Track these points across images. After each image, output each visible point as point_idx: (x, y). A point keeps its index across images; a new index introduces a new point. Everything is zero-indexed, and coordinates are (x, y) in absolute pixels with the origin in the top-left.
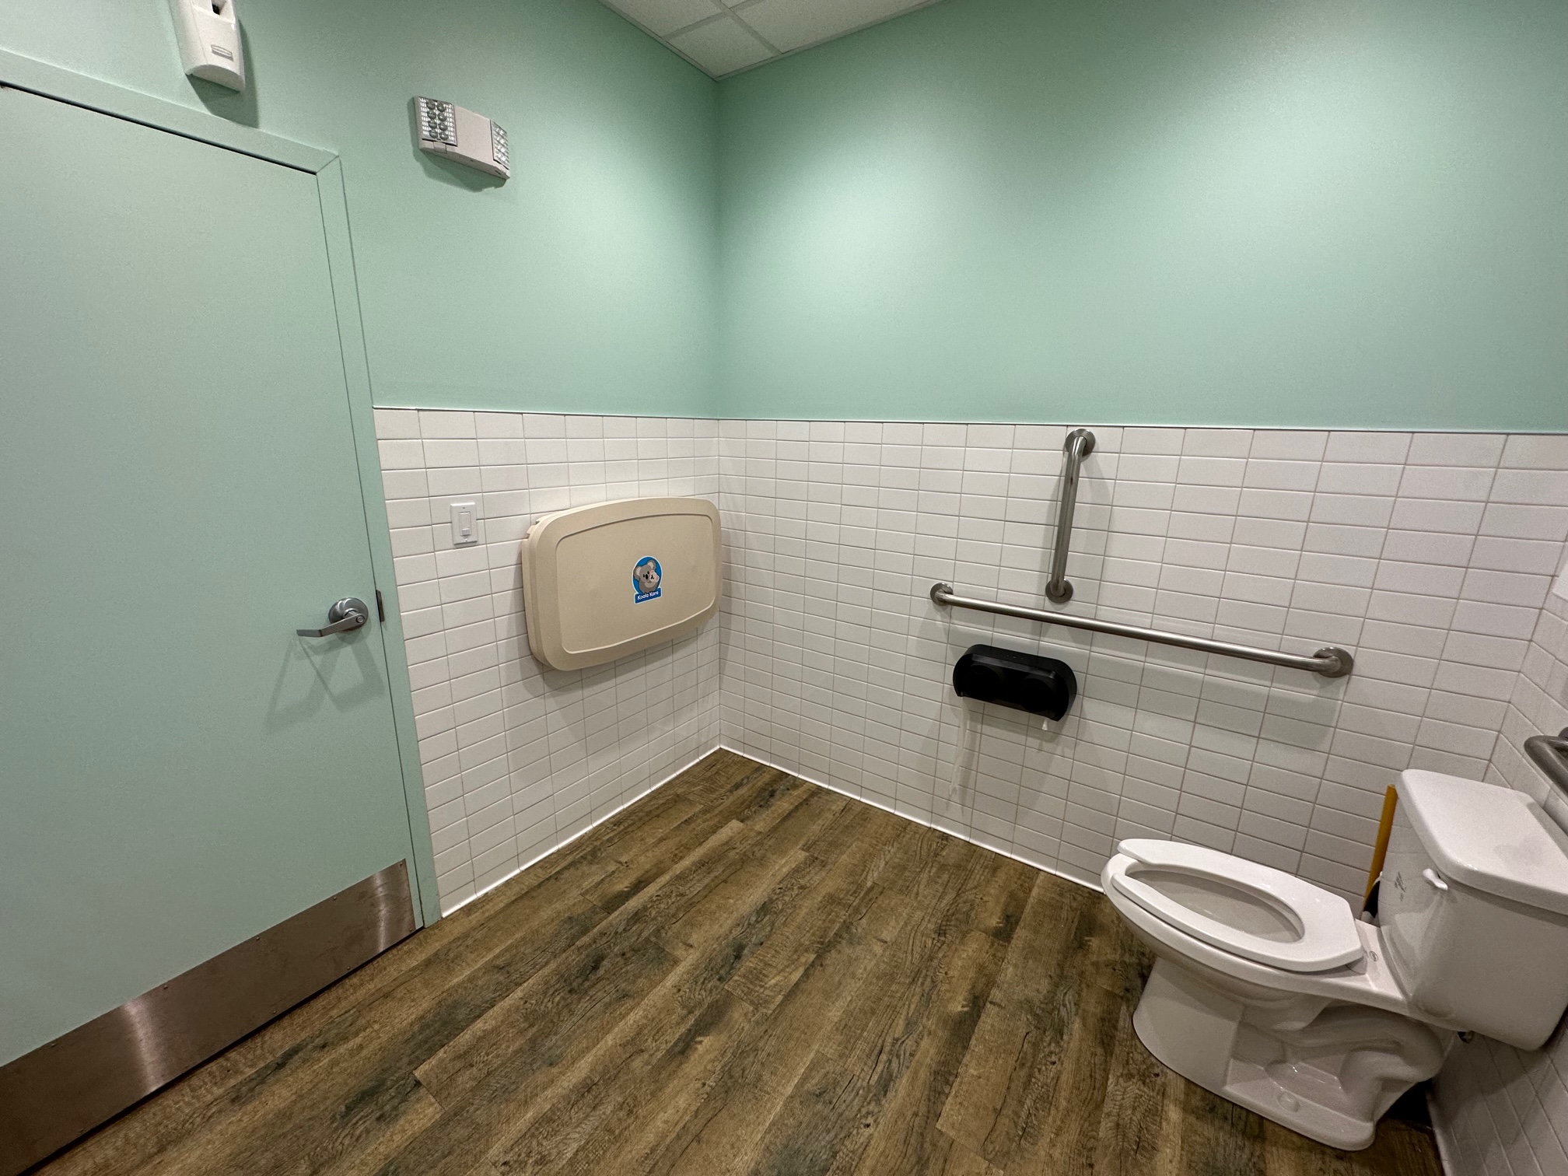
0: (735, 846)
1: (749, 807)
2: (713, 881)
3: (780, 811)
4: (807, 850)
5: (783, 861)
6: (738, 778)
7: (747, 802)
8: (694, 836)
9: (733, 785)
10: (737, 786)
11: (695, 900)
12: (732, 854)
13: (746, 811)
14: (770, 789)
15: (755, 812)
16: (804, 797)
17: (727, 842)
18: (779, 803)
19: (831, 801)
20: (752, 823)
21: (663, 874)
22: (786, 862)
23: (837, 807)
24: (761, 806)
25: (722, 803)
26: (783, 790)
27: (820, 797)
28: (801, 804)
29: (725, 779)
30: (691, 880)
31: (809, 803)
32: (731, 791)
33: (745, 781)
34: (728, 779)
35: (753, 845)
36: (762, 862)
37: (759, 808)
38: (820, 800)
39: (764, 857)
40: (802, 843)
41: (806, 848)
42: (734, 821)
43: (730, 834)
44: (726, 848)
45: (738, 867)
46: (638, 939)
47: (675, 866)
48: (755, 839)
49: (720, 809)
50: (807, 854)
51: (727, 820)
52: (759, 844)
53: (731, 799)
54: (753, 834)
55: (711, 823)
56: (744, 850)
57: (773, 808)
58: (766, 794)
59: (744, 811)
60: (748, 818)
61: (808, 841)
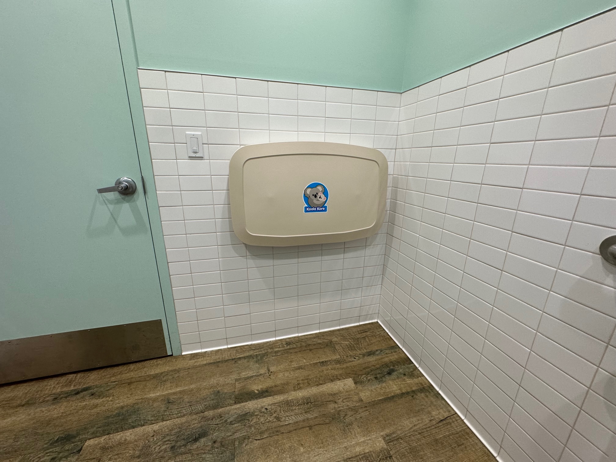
0: (337, 401)
1: (367, 374)
2: (304, 421)
3: (388, 390)
4: (388, 442)
5: (362, 440)
6: (375, 348)
7: (369, 370)
8: (319, 376)
9: (368, 351)
10: (370, 354)
11: (282, 430)
12: (332, 406)
13: (364, 376)
14: (392, 367)
15: (369, 380)
16: (414, 389)
17: (335, 394)
18: (391, 382)
19: (435, 406)
20: (361, 388)
21: (281, 393)
22: (364, 442)
23: (438, 414)
24: (376, 378)
25: (352, 361)
26: (401, 373)
27: (427, 396)
28: (408, 393)
29: (366, 344)
30: (292, 410)
31: (415, 396)
32: (364, 355)
33: (377, 353)
34: (368, 345)
35: (350, 408)
36: (346, 428)
37: (374, 379)
38: (426, 398)
39: (351, 424)
40: (387, 431)
41: (388, 439)
42: (351, 379)
43: (341, 388)
44: (331, 398)
45: (327, 421)
46: (231, 436)
47: (293, 393)
48: (355, 403)
49: (348, 364)
50: (385, 446)
51: (347, 375)
52: (355, 410)
53: (361, 361)
54: (356, 398)
55: (336, 373)
56: (341, 408)
57: (384, 384)
58: (386, 370)
59: (362, 375)
60: (361, 382)
61: (393, 433)
